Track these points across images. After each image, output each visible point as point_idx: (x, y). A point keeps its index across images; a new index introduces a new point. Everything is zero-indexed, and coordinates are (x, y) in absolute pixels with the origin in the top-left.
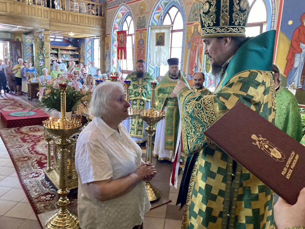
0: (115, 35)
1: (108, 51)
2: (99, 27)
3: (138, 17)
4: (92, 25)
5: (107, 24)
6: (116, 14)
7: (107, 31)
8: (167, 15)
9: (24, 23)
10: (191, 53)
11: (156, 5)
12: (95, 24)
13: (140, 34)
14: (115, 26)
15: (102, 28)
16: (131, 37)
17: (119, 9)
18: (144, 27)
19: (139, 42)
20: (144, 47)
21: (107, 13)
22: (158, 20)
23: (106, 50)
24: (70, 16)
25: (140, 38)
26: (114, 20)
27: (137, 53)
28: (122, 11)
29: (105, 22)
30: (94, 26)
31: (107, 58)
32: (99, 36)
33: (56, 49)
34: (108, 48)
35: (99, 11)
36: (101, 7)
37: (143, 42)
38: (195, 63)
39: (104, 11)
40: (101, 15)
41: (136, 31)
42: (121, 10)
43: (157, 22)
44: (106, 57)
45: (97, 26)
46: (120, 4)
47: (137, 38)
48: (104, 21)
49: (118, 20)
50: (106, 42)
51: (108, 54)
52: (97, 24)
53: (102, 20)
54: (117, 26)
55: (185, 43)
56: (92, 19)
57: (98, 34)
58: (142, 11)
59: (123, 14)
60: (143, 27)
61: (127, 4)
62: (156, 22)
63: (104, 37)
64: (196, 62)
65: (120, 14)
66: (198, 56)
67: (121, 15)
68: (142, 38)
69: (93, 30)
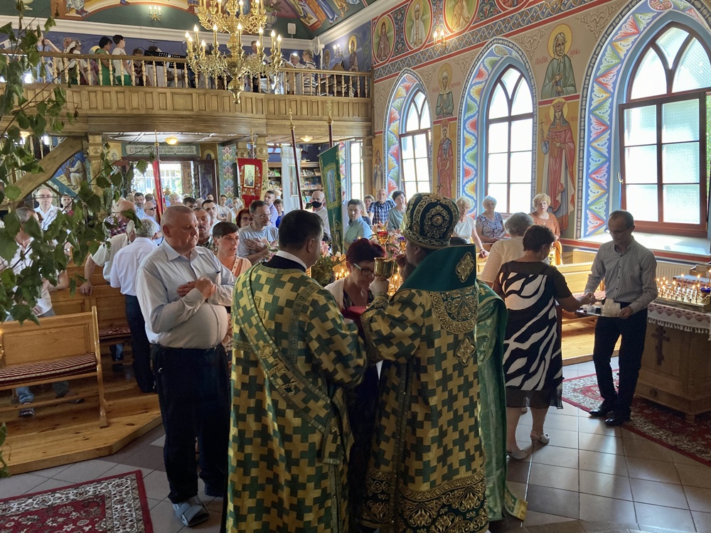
0: (391, 132)
1: (379, 166)
2: (359, 119)
3: (437, 94)
4: (346, 117)
5: (377, 111)
6: (393, 91)
7: (376, 127)
8: (499, 85)
9: (222, 127)
10: (551, 163)
11: (474, 67)
12: (351, 114)
13: (442, 129)
14: (391, 114)
15: (366, 121)
16: (424, 135)
17: (398, 80)
18: (451, 114)
19: (441, 145)
20: (452, 155)
21: (375, 89)
22: (479, 98)
23: (375, 165)
24: (304, 104)
25: (442, 137)
26: (389, 102)
27: (438, 168)
28: (406, 84)
29: (373, 107)
30: (351, 118)
31: (377, 180)
32: (360, 138)
33: (277, 168)
34: (379, 160)
35: (359, 87)
36: (363, 79)
37: (450, 144)
38: (562, 184)
39: (369, 85)
40: (363, 95)
41: (435, 123)
42: (404, 80)
43: (478, 102)
44: (375, 179)
45: (356, 117)
46: (401, 69)
47: (436, 137)
48: (370, 106)
49: (398, 102)
50: (374, 148)
51: (379, 173)
52: (356, 113)
53: (366, 104)
54: (396, 114)
55: (537, 144)
56: (346, 106)
57: (359, 132)
58: (445, 82)
59: (407, 89)
60: (449, 113)
61: (414, 69)
62: (476, 101)
63: (371, 138)
64: (563, 181)
65: (400, 89)
66: (566, 168)
67: (403, 92)
68: (447, 136)
69: (347, 127)
